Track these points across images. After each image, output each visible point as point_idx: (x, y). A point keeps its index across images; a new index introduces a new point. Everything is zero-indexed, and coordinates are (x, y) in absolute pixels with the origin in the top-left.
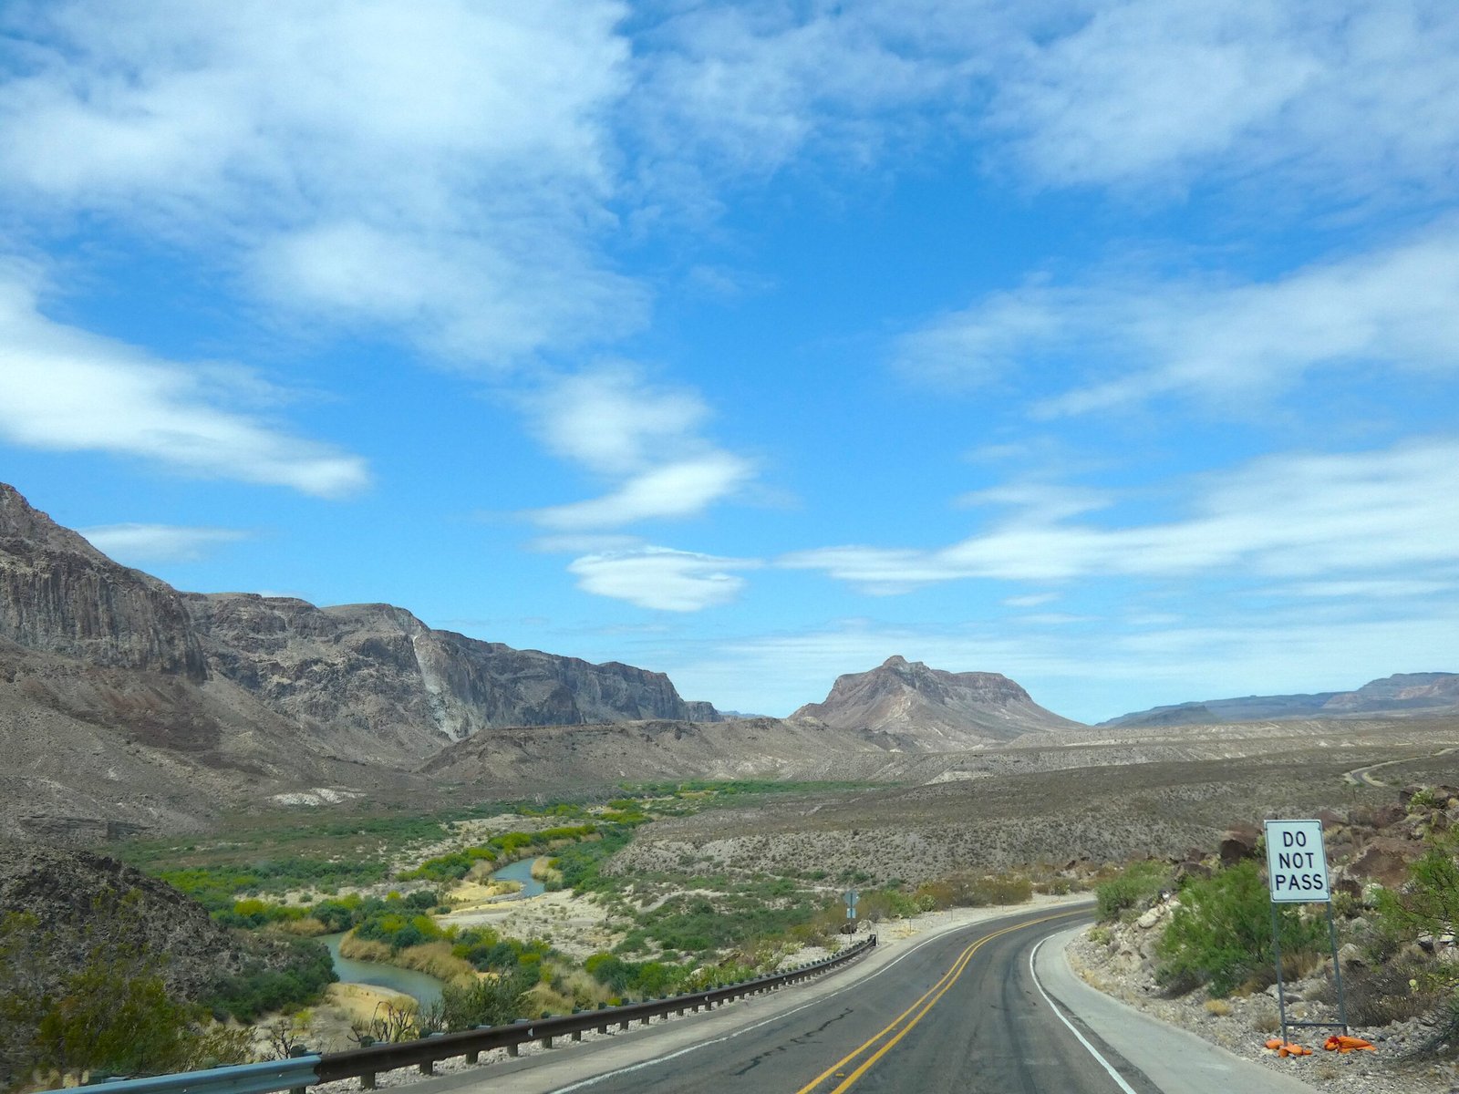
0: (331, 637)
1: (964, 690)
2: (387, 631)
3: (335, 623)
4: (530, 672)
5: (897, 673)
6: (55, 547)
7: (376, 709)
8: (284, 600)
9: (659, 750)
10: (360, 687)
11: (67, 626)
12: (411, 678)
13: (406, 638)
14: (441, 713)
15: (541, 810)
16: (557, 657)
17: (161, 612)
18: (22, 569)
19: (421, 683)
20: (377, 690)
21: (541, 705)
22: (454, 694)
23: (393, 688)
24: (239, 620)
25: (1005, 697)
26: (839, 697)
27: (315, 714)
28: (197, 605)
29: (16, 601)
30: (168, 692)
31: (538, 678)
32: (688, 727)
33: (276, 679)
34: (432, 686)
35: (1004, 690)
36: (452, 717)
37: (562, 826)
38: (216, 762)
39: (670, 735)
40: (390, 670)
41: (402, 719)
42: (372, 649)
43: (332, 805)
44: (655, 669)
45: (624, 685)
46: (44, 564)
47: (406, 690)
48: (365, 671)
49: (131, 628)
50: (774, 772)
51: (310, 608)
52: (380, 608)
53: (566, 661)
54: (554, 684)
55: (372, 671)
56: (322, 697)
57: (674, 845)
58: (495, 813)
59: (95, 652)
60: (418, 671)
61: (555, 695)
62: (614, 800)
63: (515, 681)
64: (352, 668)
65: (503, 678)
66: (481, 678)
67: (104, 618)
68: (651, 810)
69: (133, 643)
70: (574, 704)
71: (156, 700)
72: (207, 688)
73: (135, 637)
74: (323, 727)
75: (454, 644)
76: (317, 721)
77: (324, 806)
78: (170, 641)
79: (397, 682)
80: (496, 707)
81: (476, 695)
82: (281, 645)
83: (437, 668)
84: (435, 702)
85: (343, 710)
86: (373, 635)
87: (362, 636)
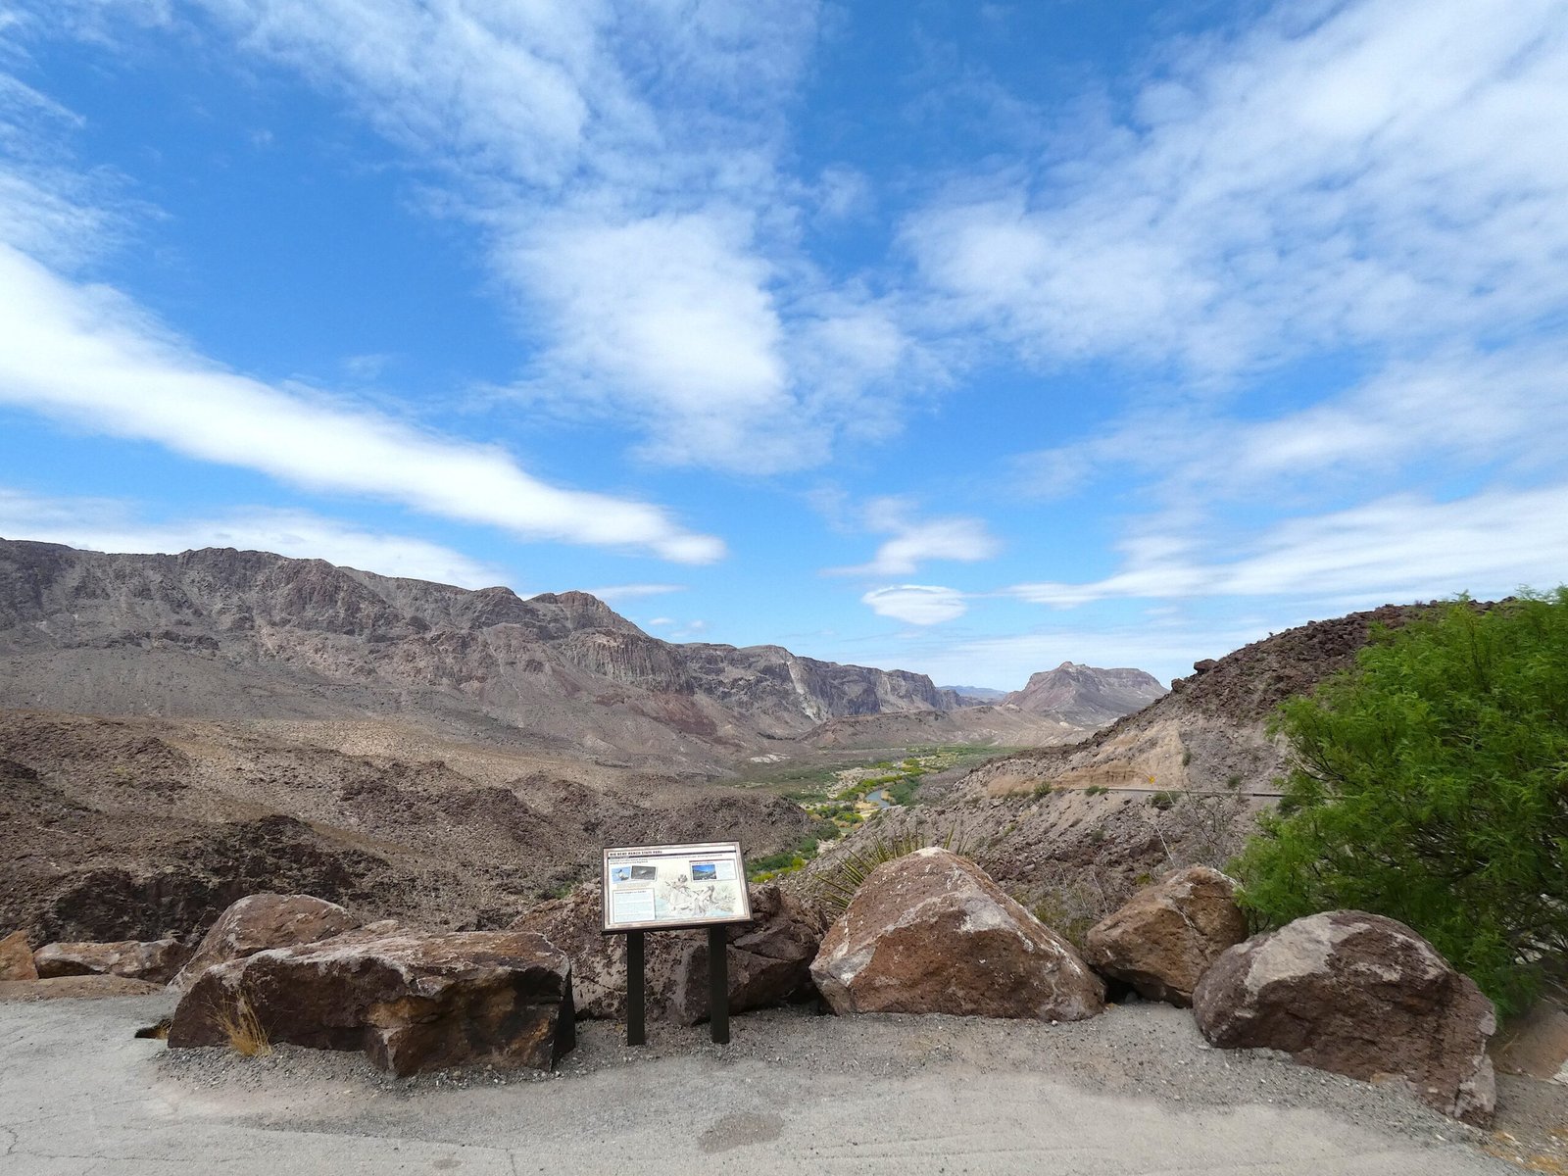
0: (747, 665)
1: (1112, 680)
2: (776, 660)
3: (747, 657)
4: (851, 678)
5: (1068, 673)
6: (625, 631)
7: (772, 704)
8: (721, 645)
9: (926, 727)
10: (763, 692)
11: (634, 671)
12: (788, 686)
13: (785, 664)
14: (805, 705)
15: (872, 765)
16: (865, 668)
17: (673, 661)
18: (613, 644)
19: (794, 688)
20: (771, 693)
21: (857, 698)
22: (811, 694)
23: (779, 691)
24: (701, 658)
25: (1140, 684)
26: (1033, 688)
27: (742, 708)
28: (680, 650)
29: (612, 660)
30: (688, 705)
31: (855, 682)
32: (941, 713)
33: (721, 689)
34: (800, 690)
35: (1140, 679)
36: (811, 707)
37: (886, 775)
38: (719, 741)
39: (932, 718)
40: (777, 682)
41: (786, 709)
42: (768, 670)
43: (776, 763)
44: (921, 673)
45: (903, 683)
46: (621, 640)
47: (787, 692)
48: (765, 683)
49: (661, 670)
50: (989, 740)
51: (735, 649)
52: (769, 647)
53: (870, 670)
54: (864, 685)
55: (768, 683)
56: (745, 698)
57: (938, 789)
58: (853, 767)
59: (647, 683)
60: (792, 682)
61: (865, 691)
62: (906, 759)
63: (843, 684)
64: (759, 681)
65: (836, 682)
66: (825, 683)
67: (649, 666)
68: (925, 766)
69: (662, 677)
70: (876, 696)
71: (684, 710)
72: (696, 697)
73: (663, 674)
74: (747, 714)
75: (810, 666)
76: (743, 711)
77: (772, 764)
78: (678, 675)
79: (781, 689)
80: (833, 699)
81: (823, 694)
82: (722, 671)
83: (802, 680)
84: (802, 698)
85: (756, 705)
86: (767, 663)
87: (762, 664)
